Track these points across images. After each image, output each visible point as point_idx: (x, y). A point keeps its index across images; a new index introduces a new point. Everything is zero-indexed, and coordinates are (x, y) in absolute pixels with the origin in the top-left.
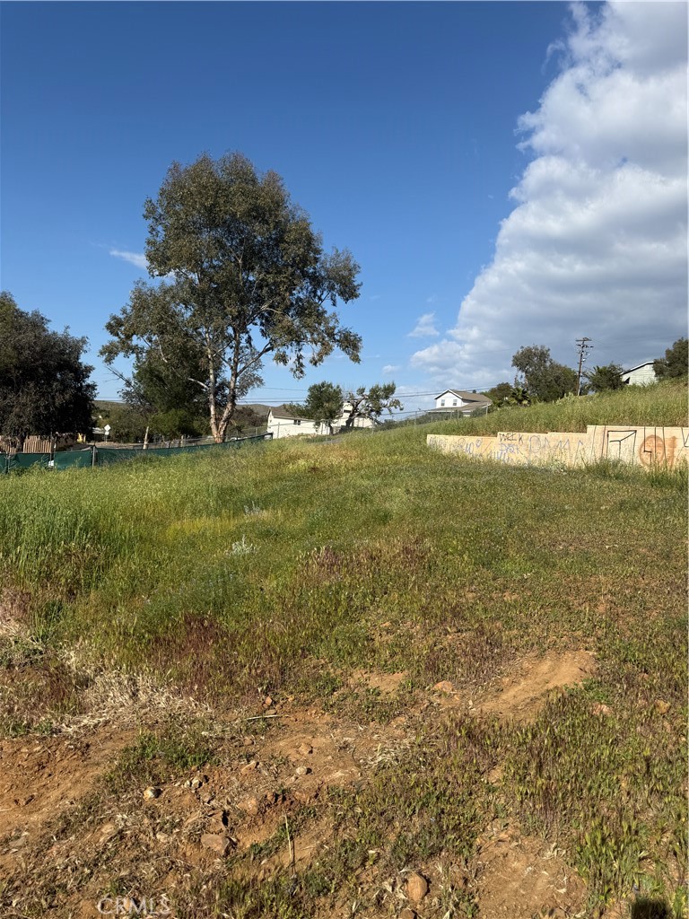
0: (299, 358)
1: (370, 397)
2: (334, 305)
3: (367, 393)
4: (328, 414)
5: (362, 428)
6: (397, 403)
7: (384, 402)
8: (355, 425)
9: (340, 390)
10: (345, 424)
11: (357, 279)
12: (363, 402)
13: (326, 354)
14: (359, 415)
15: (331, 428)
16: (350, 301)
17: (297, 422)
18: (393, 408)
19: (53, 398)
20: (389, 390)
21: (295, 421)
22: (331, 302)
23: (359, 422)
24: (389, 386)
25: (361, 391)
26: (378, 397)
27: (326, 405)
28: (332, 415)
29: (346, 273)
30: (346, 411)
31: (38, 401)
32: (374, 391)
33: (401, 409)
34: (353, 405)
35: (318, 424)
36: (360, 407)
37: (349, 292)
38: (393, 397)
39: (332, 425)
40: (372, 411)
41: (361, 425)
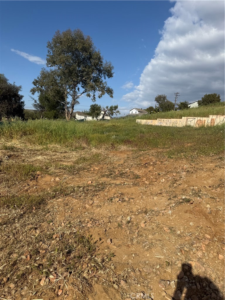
0: (94, 95)
1: (110, 109)
4: (96, 115)
5: (107, 119)
6: (118, 112)
7: (114, 111)
8: (105, 118)
9: (100, 107)
10: (101, 118)
11: (113, 71)
12: (107, 111)
13: (103, 95)
14: (106, 116)
16: (110, 78)
20: (116, 107)
21: (85, 116)
22: (104, 78)
24: (116, 106)
25: (107, 107)
26: (112, 109)
27: (96, 111)
28: (98, 115)
29: (109, 69)
30: (102, 114)
31: (8, 106)
32: (111, 107)
33: (120, 114)
34: (104, 112)
35: (93, 118)
37: (110, 75)
38: (117, 110)
39: (98, 118)
40: (110, 114)
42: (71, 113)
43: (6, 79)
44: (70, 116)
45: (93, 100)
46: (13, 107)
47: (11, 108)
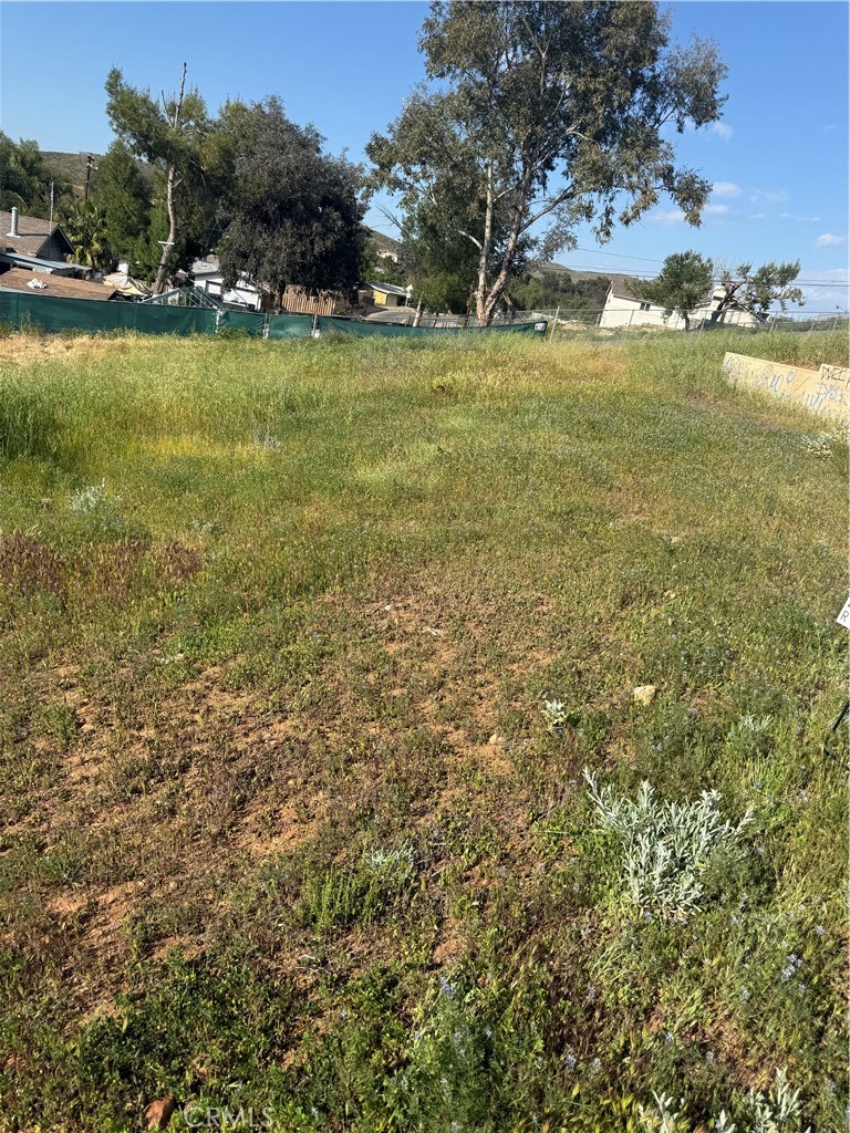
0: (608, 212)
1: (756, 282)
2: (680, 130)
3: (753, 273)
4: (685, 300)
5: (736, 325)
6: (798, 294)
7: (777, 290)
8: (726, 321)
9: (711, 266)
10: (709, 317)
11: (722, 89)
12: (744, 287)
13: (645, 208)
14: (735, 306)
15: (688, 321)
16: (704, 125)
17: (646, 307)
18: (788, 302)
19: (312, 243)
20: (789, 273)
21: (643, 304)
22: (676, 126)
23: (732, 317)
24: (790, 267)
25: (745, 270)
26: (769, 282)
27: (686, 286)
28: (689, 303)
29: (705, 79)
30: (716, 298)
31: (295, 245)
32: (764, 272)
33: (801, 304)
34: (727, 290)
35: (669, 313)
36: (737, 293)
37: (704, 110)
38: (791, 285)
39: (689, 316)
40: (755, 302)
41: (734, 321)
42: (496, 288)
43: (317, 135)
44: (490, 302)
45: (602, 234)
46: (313, 249)
47: (303, 255)
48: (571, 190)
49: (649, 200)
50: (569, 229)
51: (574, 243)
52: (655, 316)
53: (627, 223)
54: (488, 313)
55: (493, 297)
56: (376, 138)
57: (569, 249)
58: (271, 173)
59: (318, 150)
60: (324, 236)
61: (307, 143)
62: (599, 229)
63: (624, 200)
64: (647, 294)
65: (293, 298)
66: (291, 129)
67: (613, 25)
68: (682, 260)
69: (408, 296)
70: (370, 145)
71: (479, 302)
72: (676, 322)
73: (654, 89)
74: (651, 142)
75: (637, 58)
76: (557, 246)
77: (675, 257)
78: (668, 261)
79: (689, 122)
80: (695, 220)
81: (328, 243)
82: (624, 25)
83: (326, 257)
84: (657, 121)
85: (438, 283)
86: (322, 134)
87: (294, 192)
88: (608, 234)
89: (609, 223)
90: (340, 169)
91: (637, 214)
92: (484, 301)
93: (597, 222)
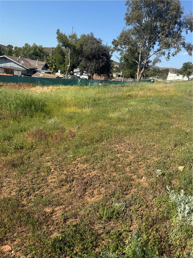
2: (187, 33)
4: (188, 73)
13: (178, 52)
15: (189, 78)
17: (178, 75)
19: (100, 64)
21: (177, 75)
22: (186, 32)
27: (188, 70)
31: (96, 65)
35: (184, 76)
39: (189, 77)
42: (142, 72)
43: (101, 40)
44: (140, 75)
45: (167, 59)
46: (100, 65)
47: (98, 67)
48: (160, 49)
49: (179, 50)
50: (159, 58)
51: (160, 61)
52: (180, 77)
53: (173, 56)
54: (140, 78)
55: (141, 74)
56: (114, 40)
57: (159, 63)
58: (91, 49)
59: (101, 43)
60: (102, 62)
61: (99, 42)
62: (167, 57)
63: (173, 50)
64: (178, 72)
65: (95, 77)
66: (95, 39)
67: (170, 10)
68: (187, 64)
69: (121, 75)
70: (113, 42)
71: (138, 76)
72: (186, 78)
73: (180, 24)
74: (180, 37)
75: (176, 17)
76: (156, 62)
77: (185, 63)
78: (184, 64)
79: (189, 31)
80: (191, 54)
81: (103, 64)
82: (172, 10)
83: (103, 67)
84: (181, 31)
85: (128, 72)
86: (102, 40)
87: (96, 53)
88: (169, 58)
89: (169, 56)
90: (106, 47)
91: (176, 54)
92: (139, 75)
93: (166, 56)
